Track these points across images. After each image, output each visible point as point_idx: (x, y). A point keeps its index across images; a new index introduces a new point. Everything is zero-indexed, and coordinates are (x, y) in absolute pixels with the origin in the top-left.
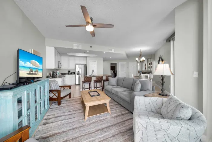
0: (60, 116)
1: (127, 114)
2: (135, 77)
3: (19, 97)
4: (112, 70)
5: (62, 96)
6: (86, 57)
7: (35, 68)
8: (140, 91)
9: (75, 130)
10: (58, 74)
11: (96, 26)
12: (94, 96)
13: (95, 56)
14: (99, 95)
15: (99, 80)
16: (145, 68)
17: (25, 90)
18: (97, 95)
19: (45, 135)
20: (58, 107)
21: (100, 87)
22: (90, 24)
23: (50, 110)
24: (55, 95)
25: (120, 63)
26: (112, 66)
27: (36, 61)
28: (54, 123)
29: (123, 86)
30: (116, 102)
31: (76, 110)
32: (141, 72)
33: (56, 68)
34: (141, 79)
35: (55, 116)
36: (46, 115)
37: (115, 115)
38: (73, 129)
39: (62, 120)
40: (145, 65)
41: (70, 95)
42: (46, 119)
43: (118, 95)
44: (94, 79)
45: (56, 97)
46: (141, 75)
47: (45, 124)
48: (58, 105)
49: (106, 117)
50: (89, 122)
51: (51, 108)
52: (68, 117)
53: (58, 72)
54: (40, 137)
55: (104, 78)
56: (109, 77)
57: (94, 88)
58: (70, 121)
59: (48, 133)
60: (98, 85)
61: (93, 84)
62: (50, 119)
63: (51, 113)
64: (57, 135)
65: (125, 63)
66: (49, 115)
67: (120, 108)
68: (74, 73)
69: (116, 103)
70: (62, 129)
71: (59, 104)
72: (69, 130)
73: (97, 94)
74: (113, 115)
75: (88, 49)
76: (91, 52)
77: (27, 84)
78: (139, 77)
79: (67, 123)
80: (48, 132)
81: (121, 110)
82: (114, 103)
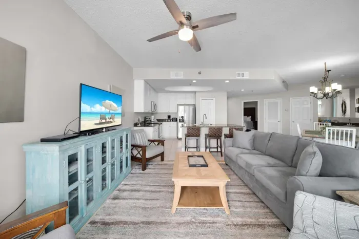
0: (138, 191)
1: (273, 226)
2: (307, 132)
3: (71, 153)
4: (248, 116)
5: (148, 155)
6: (195, 92)
7: (109, 113)
8: (320, 175)
9: (151, 226)
10: (152, 121)
11: (197, 26)
12: (194, 166)
13: (210, 89)
14: (206, 165)
15: (215, 133)
16: (344, 112)
17: (82, 144)
18: (202, 166)
19: (108, 219)
20: (141, 173)
21: (217, 148)
22: (185, 26)
23: (130, 175)
24: (139, 153)
25: (266, 101)
26: (246, 107)
27: (111, 102)
28: (126, 201)
29: (266, 153)
30: (246, 188)
31: (165, 186)
32: (329, 121)
33: (147, 111)
34: (326, 141)
35: (132, 188)
36: (123, 183)
37: (239, 220)
38: (148, 223)
39: (138, 199)
40: (344, 104)
41: (162, 155)
42: (119, 190)
43: (251, 172)
44: (204, 131)
45: (140, 157)
46: (327, 129)
47: (115, 198)
48: (143, 170)
49: (216, 219)
50: (178, 219)
51: (132, 173)
52: (148, 195)
53: (153, 117)
54: (101, 219)
55: (226, 131)
56: (234, 130)
57: (206, 148)
58: (149, 204)
59: (113, 217)
60: (213, 143)
61: (204, 140)
62: (125, 191)
63: (130, 181)
64: (122, 225)
65: (279, 101)
66: (125, 185)
67: (254, 204)
68: (175, 120)
69: (248, 191)
70: (133, 217)
71: (144, 168)
72: (141, 222)
73: (203, 163)
74: (233, 219)
75: (195, 77)
76: (200, 83)
77: (89, 134)
78: (320, 133)
79: (143, 208)
80: (113, 215)
81: (257, 211)
82: (241, 189)
